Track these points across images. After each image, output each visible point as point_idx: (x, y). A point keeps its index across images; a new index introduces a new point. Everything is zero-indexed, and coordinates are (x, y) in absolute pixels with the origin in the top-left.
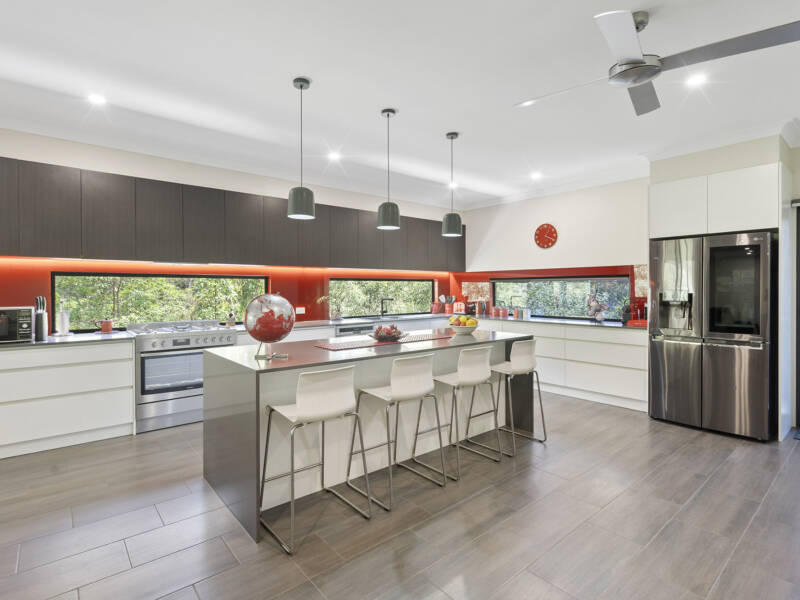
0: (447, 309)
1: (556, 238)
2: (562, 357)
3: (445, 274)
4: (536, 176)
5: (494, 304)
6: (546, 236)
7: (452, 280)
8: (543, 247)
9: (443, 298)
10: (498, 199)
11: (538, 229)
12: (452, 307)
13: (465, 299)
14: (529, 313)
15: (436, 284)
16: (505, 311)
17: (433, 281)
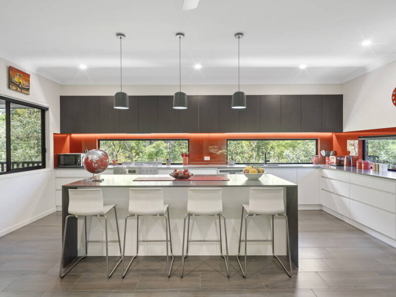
0: (327, 161)
3: (329, 134)
5: (364, 159)
7: (334, 139)
9: (323, 153)
11: (394, 91)
15: (319, 141)
17: (317, 140)
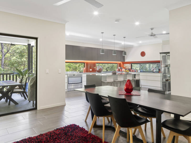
0: (121, 70)
1: (145, 54)
2: (146, 79)
3: (120, 62)
4: (140, 42)
5: (132, 69)
6: (143, 54)
7: (122, 63)
8: (142, 56)
9: (120, 68)
10: (132, 45)
11: (141, 52)
12: (122, 70)
13: (125, 68)
14: (140, 71)
15: (118, 64)
16: (134, 70)
17: (117, 64)
